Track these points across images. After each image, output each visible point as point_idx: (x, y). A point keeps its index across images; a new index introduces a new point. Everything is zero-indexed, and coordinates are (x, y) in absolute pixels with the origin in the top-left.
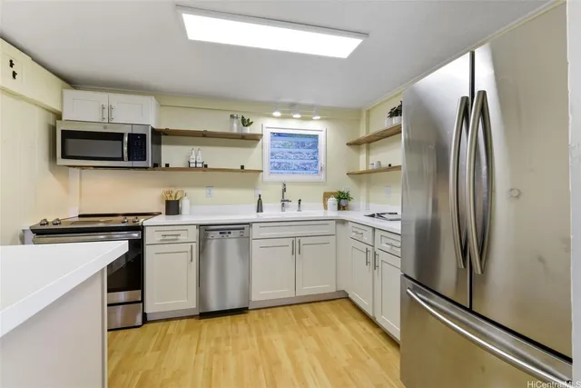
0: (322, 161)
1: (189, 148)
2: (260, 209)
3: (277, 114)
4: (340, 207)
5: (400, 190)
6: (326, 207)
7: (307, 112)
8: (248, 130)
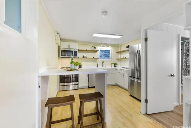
0: (111, 56)
1: (83, 53)
2: (98, 67)
3: (102, 46)
4: (115, 66)
5: (128, 63)
6: (111, 66)
7: (108, 45)
8: (96, 50)
